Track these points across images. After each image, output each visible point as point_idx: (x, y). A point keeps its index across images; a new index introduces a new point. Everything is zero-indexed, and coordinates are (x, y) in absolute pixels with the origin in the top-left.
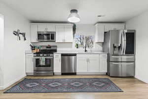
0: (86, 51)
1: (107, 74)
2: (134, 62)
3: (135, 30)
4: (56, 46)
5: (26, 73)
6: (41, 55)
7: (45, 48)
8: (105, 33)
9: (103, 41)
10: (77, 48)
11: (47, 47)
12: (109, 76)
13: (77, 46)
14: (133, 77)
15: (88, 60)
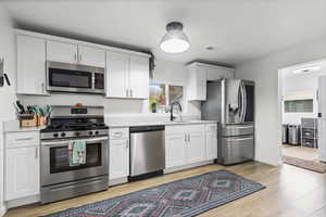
0: (172, 118)
1: (216, 162)
2: (253, 134)
3: (253, 82)
4: (102, 108)
5: (6, 202)
6: (70, 134)
7: (68, 114)
8: (208, 82)
9: (204, 99)
10: (154, 111)
11: (74, 110)
12: (222, 164)
13: (154, 108)
14: (251, 161)
15: (187, 139)
